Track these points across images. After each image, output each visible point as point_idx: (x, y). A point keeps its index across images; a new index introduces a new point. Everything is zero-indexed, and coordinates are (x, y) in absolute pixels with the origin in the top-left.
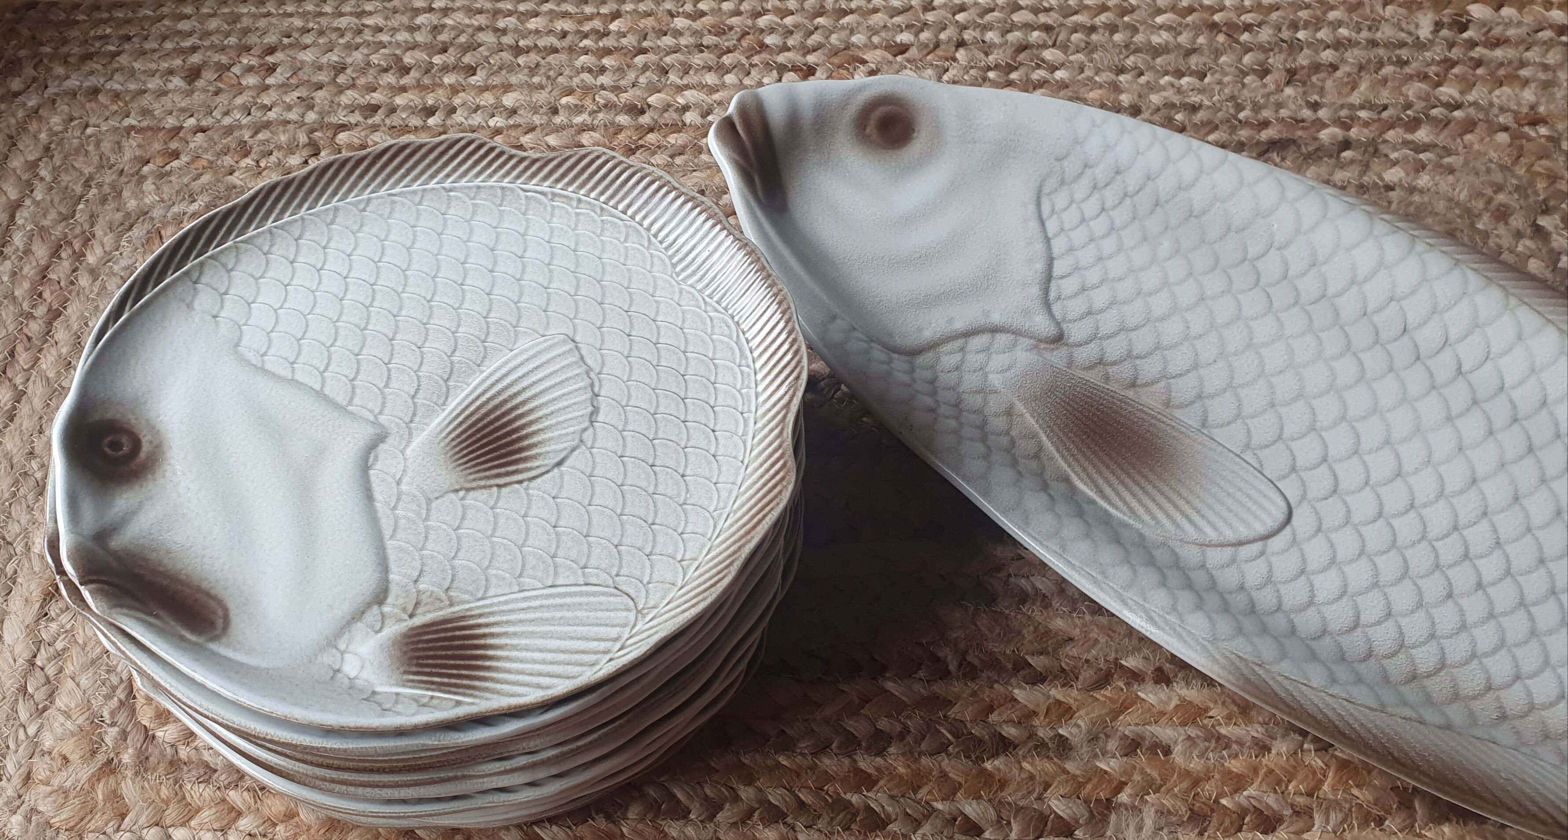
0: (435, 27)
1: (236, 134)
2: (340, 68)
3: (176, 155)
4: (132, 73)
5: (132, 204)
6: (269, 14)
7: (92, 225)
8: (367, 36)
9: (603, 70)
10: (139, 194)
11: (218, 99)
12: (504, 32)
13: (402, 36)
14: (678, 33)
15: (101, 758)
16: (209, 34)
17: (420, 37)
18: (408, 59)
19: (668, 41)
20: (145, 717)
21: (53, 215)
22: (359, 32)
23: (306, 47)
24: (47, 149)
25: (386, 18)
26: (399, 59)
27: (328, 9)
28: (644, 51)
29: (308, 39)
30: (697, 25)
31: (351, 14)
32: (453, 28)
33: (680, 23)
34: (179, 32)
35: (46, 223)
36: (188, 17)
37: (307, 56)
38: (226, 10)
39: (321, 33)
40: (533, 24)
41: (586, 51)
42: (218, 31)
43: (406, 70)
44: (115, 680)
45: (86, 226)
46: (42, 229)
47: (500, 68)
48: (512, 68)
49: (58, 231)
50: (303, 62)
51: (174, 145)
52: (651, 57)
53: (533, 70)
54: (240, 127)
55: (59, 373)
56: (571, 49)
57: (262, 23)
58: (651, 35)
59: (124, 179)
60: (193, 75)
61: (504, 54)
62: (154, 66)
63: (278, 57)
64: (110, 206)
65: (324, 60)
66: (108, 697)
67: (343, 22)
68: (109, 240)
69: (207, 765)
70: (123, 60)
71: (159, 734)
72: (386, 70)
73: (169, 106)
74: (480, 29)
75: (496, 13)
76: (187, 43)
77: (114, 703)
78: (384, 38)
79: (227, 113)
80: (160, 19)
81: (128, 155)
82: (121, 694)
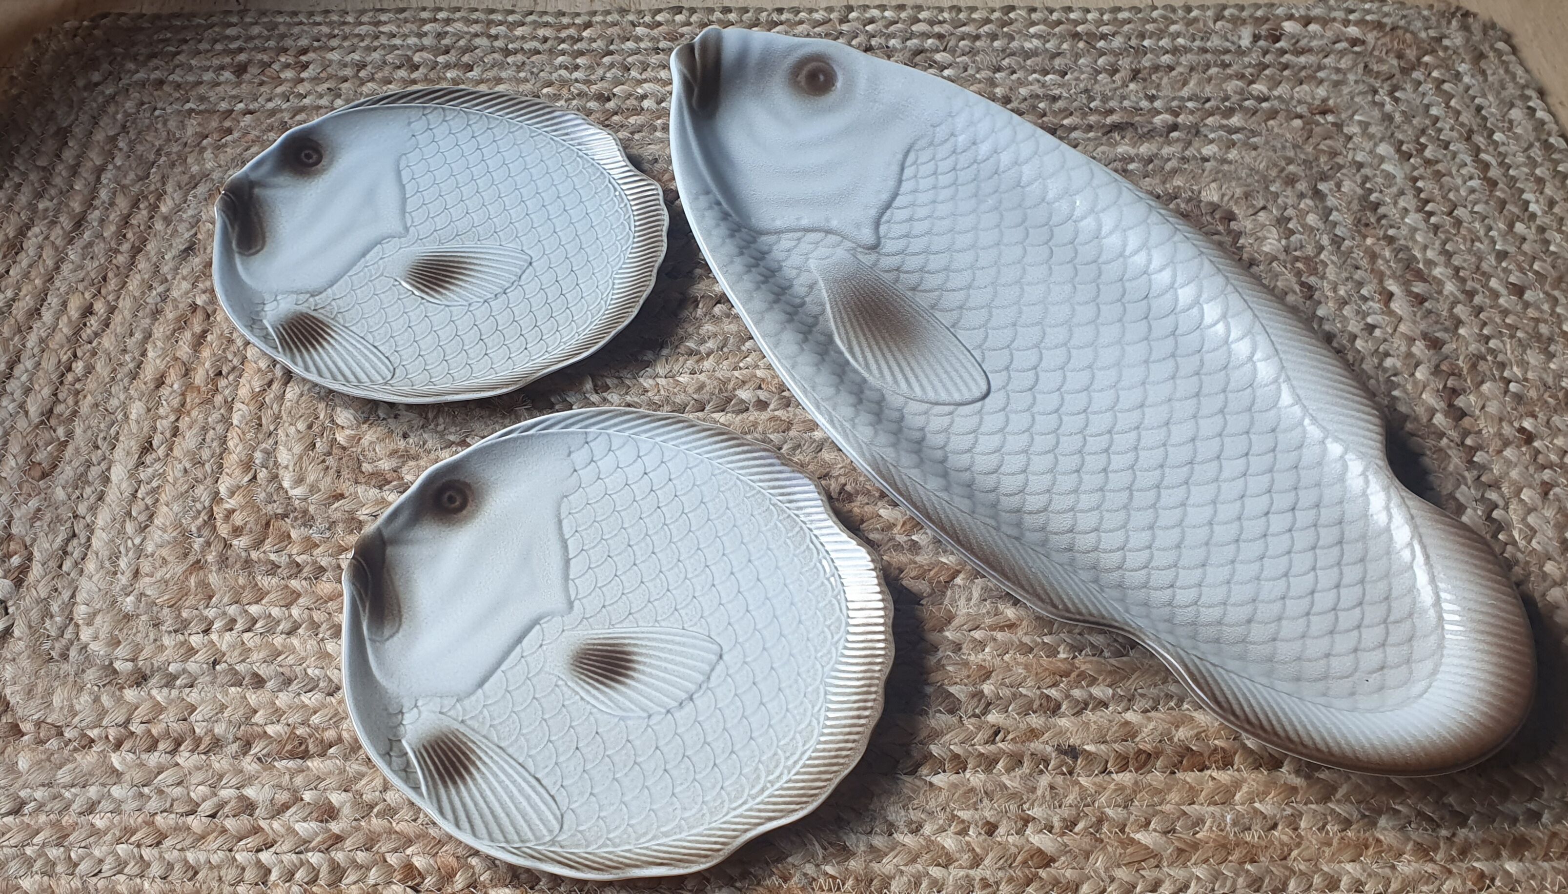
0: (439, 34)
1: (278, 116)
2: (362, 66)
3: (229, 131)
4: (191, 68)
5: (195, 169)
6: (301, 23)
7: (164, 184)
8: (383, 40)
9: (577, 67)
10: (200, 161)
11: (262, 89)
12: (496, 37)
13: (412, 41)
14: (638, 39)
15: (191, 559)
16: (251, 38)
17: (427, 41)
18: (417, 58)
19: (630, 45)
20: (223, 530)
21: (132, 176)
22: (377, 37)
23: (333, 49)
24: (124, 127)
25: (399, 26)
26: (409, 59)
27: (350, 19)
28: (611, 53)
29: (334, 43)
30: (655, 32)
31: (370, 23)
32: (454, 35)
33: (640, 31)
34: (227, 37)
35: (126, 182)
36: (234, 25)
37: (334, 56)
38: (266, 20)
39: (345, 38)
40: (519, 32)
41: (563, 53)
42: (260, 36)
43: (417, 67)
44: (199, 506)
45: (159, 185)
46: (123, 187)
47: (493, 66)
48: (502, 66)
49: (136, 189)
50: (331, 61)
51: (227, 124)
52: (616, 57)
53: (520, 67)
54: (281, 111)
55: (143, 293)
56: (550, 51)
57: (296, 30)
58: (617, 41)
59: (187, 149)
60: (241, 70)
61: (496, 55)
62: (208, 63)
63: (311, 56)
64: (179, 169)
65: (348, 59)
66: (195, 518)
67: (362, 30)
68: (178, 196)
69: (273, 563)
70: (181, 58)
71: (235, 542)
72: (399, 67)
73: (222, 94)
74: (476, 35)
75: (490, 23)
76: (234, 46)
77: (200, 521)
78: (397, 41)
79: (270, 100)
80: (211, 26)
81: (190, 132)
82: (204, 516)
